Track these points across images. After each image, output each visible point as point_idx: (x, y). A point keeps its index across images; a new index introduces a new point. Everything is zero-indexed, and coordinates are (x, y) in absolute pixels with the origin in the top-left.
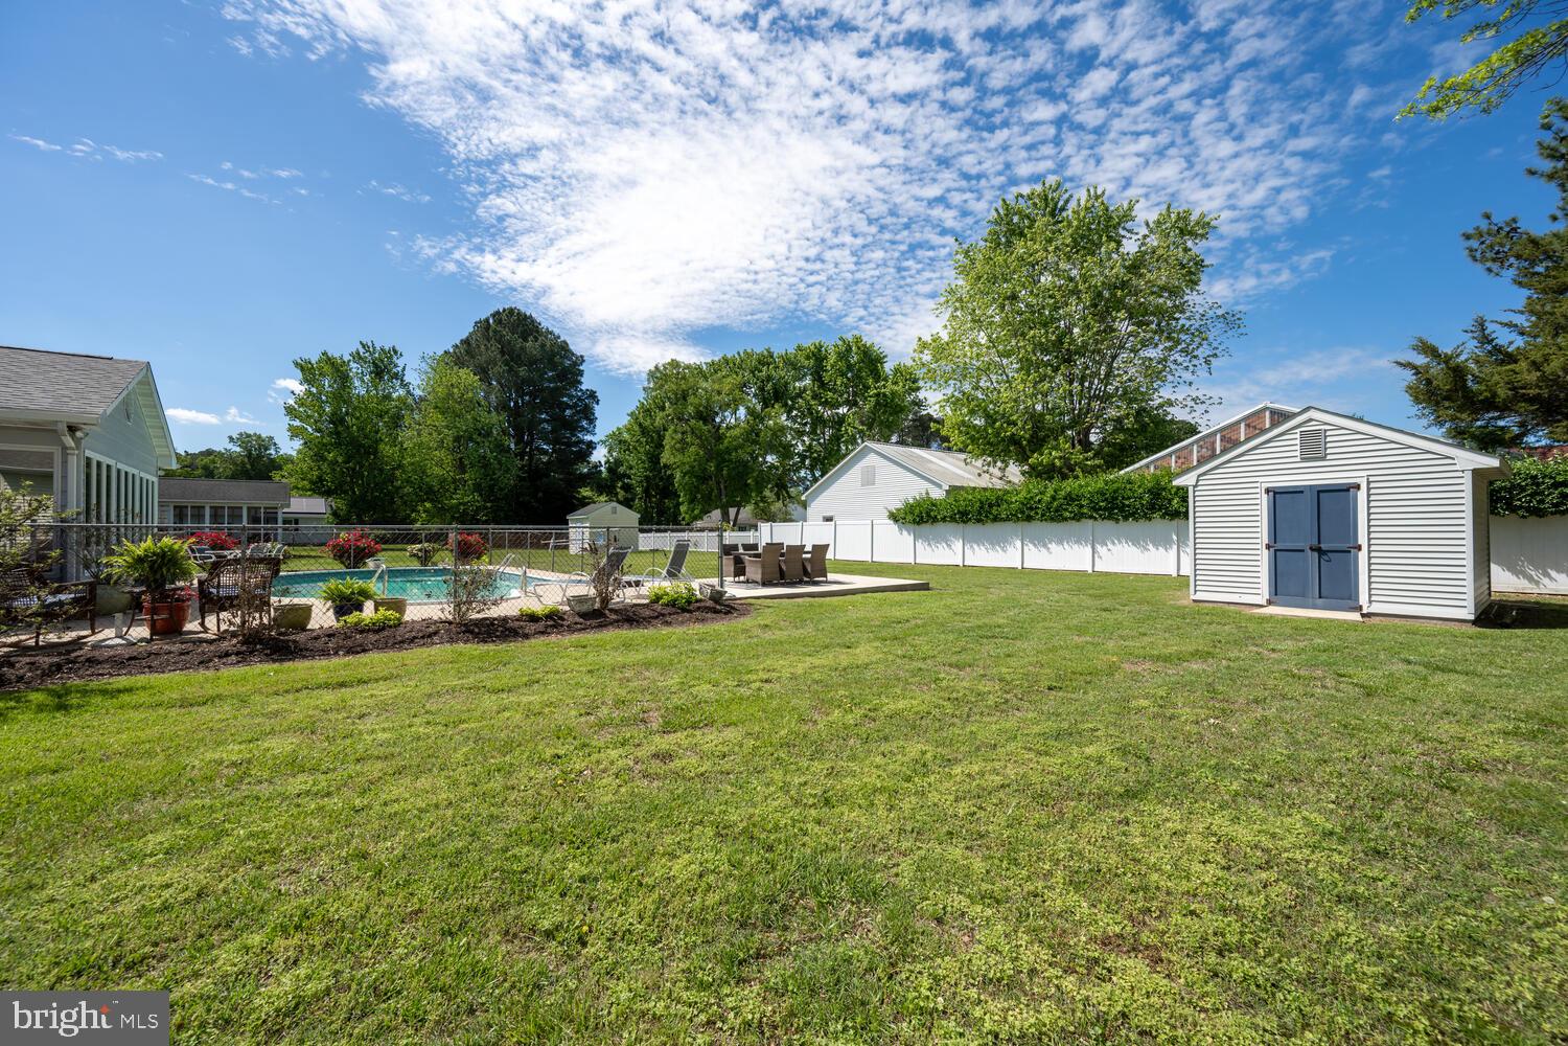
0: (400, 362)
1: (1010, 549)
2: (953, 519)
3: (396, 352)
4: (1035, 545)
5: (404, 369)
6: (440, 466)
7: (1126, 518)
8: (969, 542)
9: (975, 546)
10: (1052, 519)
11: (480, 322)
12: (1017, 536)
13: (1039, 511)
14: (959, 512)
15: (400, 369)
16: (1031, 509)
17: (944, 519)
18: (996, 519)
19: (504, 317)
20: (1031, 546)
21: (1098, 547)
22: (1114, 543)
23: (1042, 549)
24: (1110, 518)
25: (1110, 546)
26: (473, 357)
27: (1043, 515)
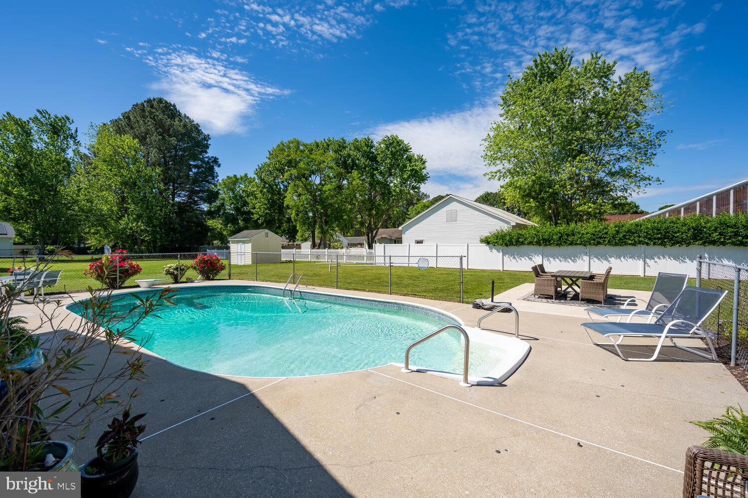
0: (73, 127)
1: (579, 261)
2: (538, 243)
3: (68, 119)
4: (599, 259)
5: (76, 131)
6: (106, 203)
7: (673, 244)
8: (547, 256)
9: (551, 259)
10: (616, 244)
11: (137, 105)
12: (586, 254)
13: (607, 240)
14: (543, 239)
15: (73, 132)
16: (600, 238)
17: (530, 243)
18: (571, 244)
19: (155, 103)
20: (595, 259)
21: (648, 261)
22: (659, 258)
23: (604, 261)
24: (661, 244)
25: (656, 259)
26: (132, 128)
27: (609, 241)
